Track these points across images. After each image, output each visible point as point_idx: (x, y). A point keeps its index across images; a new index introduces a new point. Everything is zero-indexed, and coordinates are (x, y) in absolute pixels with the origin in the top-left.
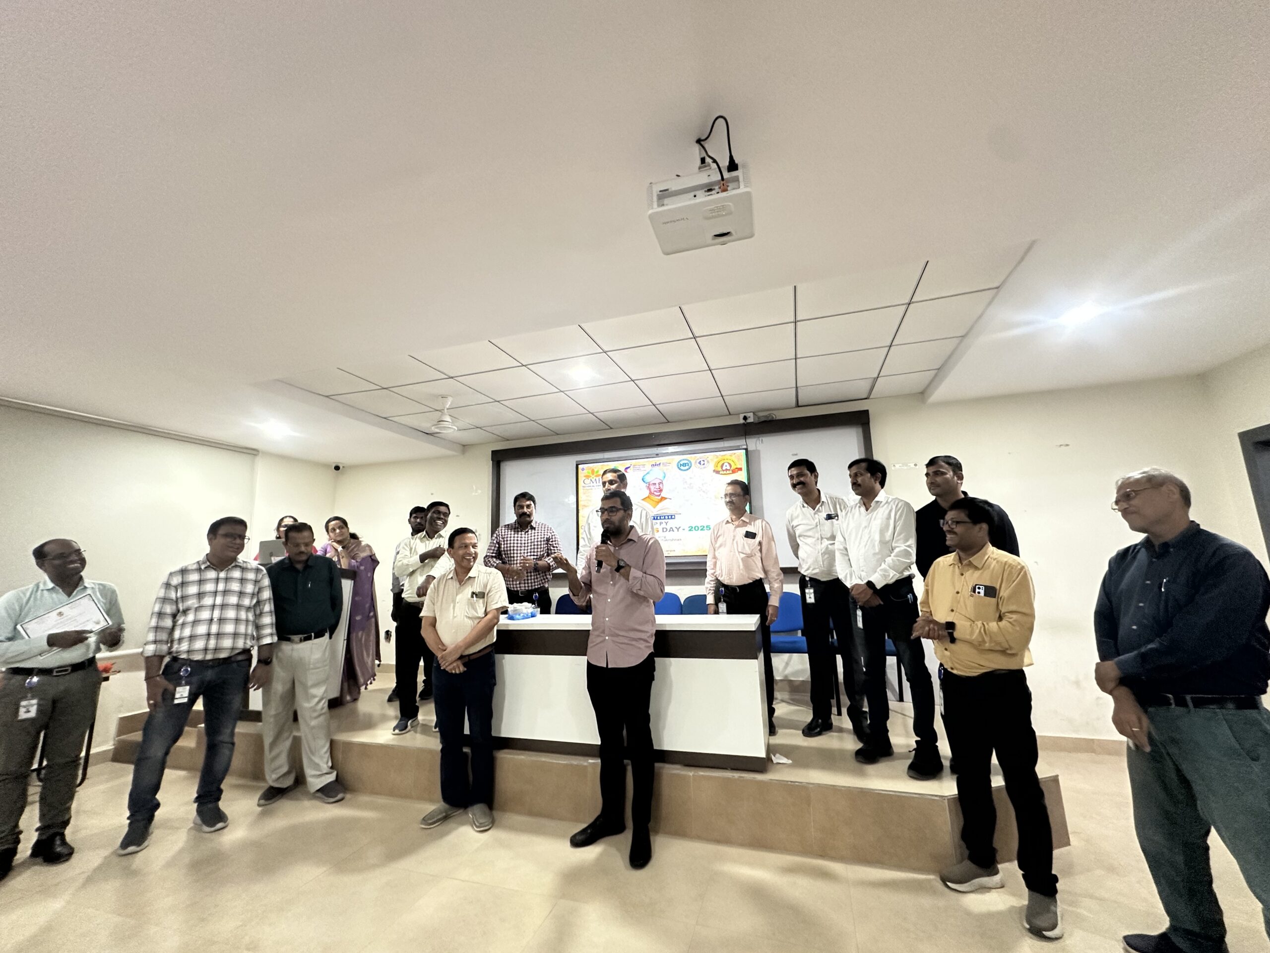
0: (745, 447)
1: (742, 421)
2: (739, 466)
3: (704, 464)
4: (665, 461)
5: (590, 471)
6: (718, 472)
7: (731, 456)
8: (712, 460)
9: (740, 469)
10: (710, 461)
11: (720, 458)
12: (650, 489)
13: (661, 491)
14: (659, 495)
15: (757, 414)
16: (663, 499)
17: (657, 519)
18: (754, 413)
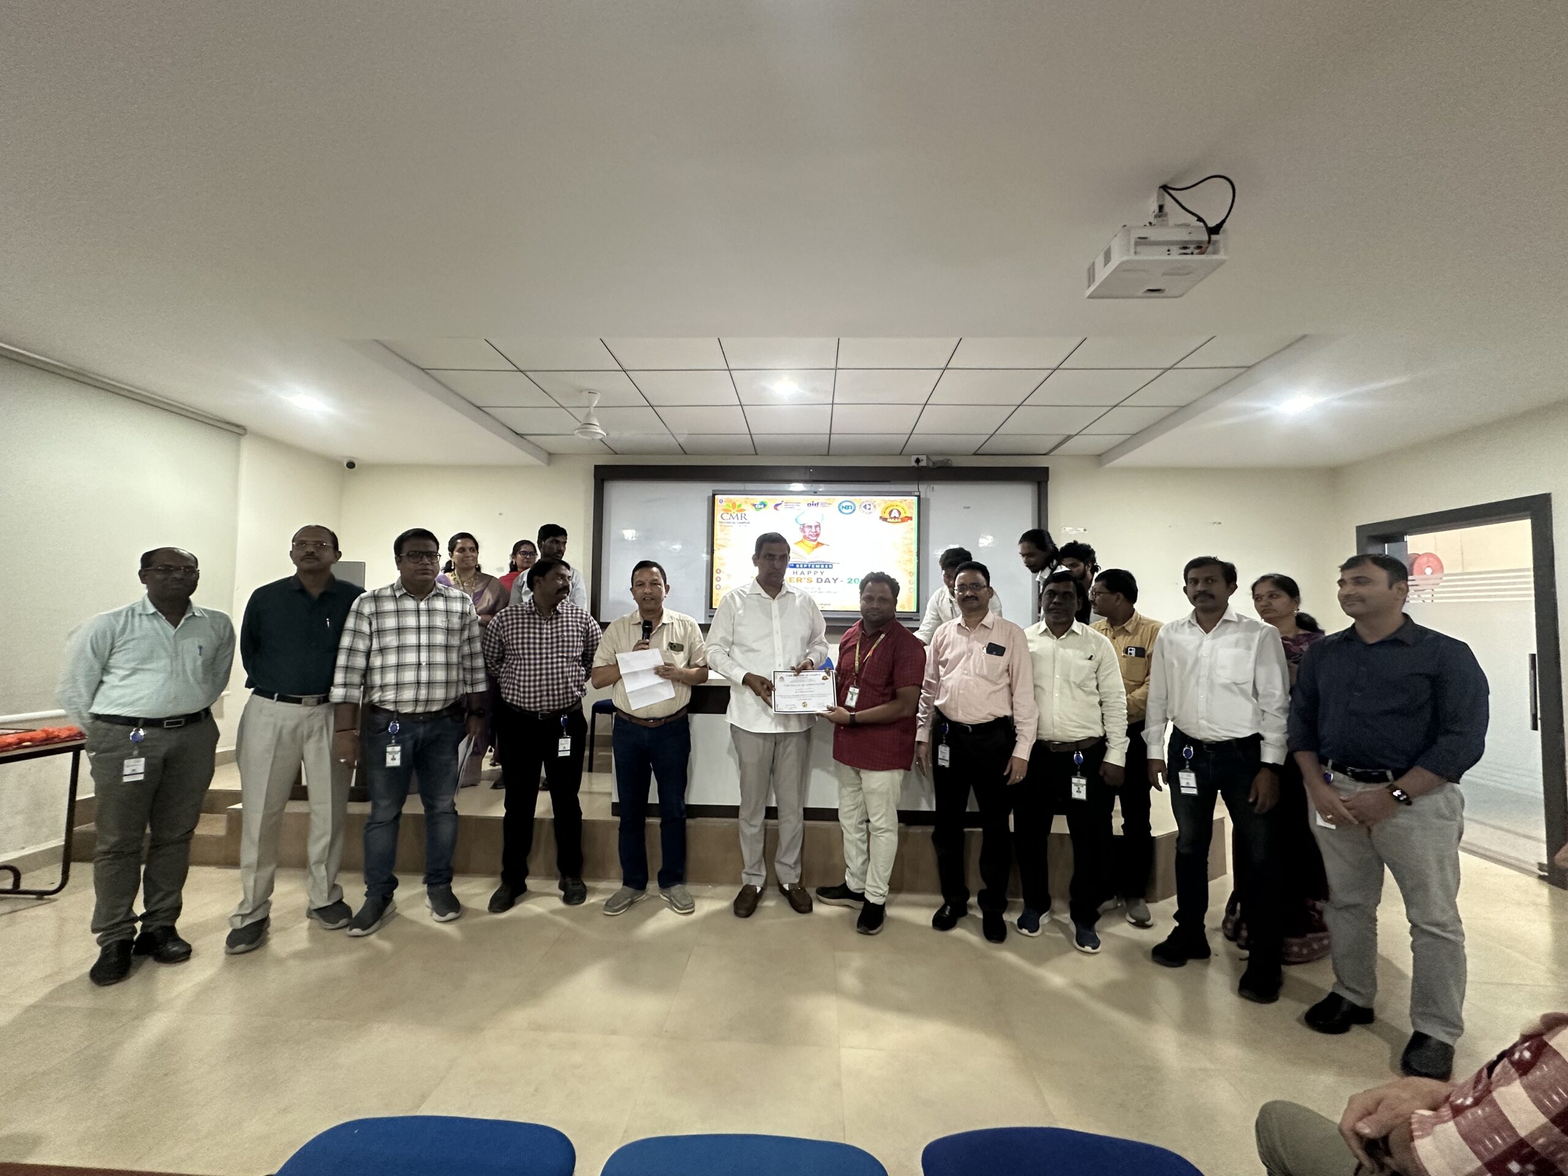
0: (918, 494)
1: (915, 465)
2: (909, 515)
3: (870, 509)
4: (824, 501)
5: (731, 505)
6: (885, 520)
7: (901, 502)
8: (879, 505)
9: (910, 518)
10: (877, 506)
11: (889, 503)
12: (804, 532)
13: (818, 535)
14: (815, 540)
15: (931, 457)
16: (819, 544)
17: (811, 567)
18: (928, 458)
